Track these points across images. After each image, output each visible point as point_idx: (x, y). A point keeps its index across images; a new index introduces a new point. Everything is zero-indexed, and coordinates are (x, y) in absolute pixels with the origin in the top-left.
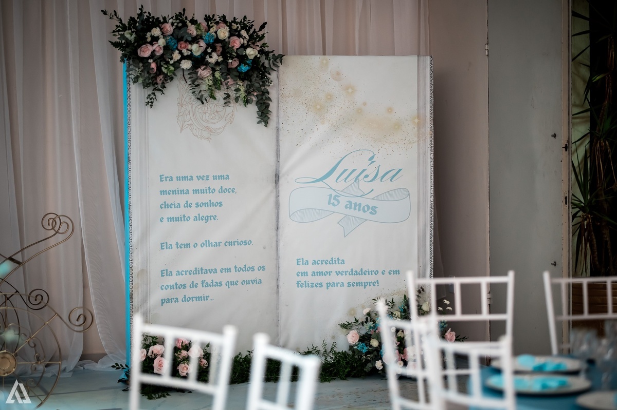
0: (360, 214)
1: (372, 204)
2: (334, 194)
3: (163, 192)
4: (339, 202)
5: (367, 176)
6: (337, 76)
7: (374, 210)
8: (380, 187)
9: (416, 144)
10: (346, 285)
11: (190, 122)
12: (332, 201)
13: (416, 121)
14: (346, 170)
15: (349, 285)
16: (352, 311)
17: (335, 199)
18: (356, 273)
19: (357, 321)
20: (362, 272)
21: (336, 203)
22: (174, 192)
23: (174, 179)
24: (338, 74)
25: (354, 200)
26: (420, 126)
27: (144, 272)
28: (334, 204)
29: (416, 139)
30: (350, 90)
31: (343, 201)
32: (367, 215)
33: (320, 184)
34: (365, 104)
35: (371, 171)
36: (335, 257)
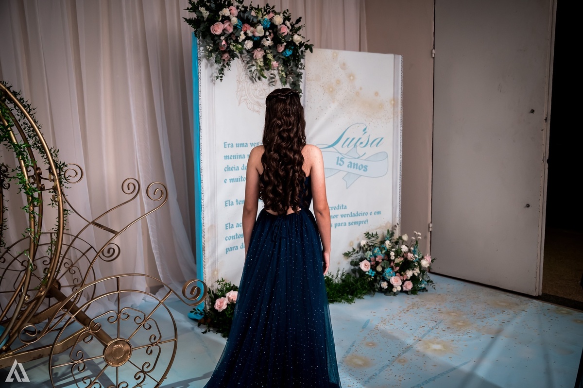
0: (357, 171)
1: (364, 163)
2: (340, 156)
3: (226, 157)
4: (343, 162)
5: (361, 143)
6: (344, 66)
7: (365, 168)
8: (370, 151)
9: (392, 120)
10: (347, 224)
11: (245, 97)
12: (339, 162)
13: (393, 102)
14: (348, 139)
15: (350, 224)
16: (351, 243)
17: (341, 160)
18: (354, 215)
19: (354, 250)
20: (358, 214)
21: (342, 163)
22: (235, 157)
23: (235, 145)
24: (344, 64)
25: (354, 161)
26: (394, 106)
27: (213, 227)
28: (340, 165)
29: (392, 116)
30: (352, 78)
31: (346, 161)
32: (361, 172)
33: (331, 149)
34: (361, 89)
35: (364, 140)
36: (340, 204)
